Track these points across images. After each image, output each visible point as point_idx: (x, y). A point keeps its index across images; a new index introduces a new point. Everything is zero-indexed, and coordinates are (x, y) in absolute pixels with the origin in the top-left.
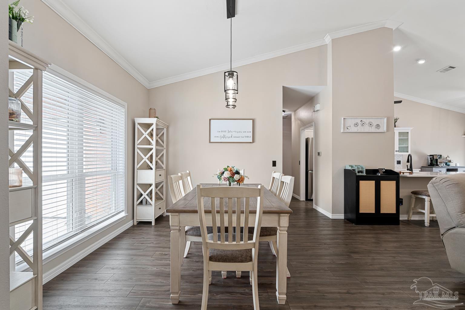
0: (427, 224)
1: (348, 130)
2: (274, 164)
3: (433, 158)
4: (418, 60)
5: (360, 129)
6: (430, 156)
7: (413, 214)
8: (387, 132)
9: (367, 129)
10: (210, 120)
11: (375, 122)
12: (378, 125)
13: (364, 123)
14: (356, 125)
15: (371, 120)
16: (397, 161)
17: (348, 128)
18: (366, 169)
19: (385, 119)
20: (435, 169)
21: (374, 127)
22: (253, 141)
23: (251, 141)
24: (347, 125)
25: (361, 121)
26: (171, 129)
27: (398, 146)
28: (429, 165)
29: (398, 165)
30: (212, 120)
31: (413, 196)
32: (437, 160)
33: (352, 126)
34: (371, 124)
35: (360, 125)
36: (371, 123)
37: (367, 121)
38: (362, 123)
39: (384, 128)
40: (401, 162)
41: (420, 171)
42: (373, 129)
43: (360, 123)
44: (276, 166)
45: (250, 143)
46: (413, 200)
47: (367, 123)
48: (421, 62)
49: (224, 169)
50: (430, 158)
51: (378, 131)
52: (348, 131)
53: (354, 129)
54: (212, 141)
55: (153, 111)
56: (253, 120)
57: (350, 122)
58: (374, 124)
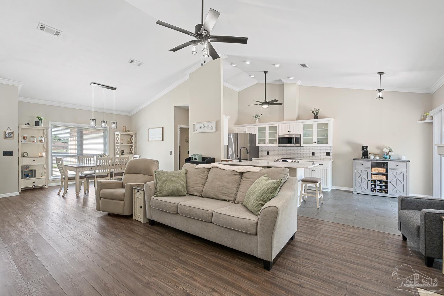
4: (274, 65)
5: (203, 130)
8: (216, 131)
9: (206, 130)
12: (212, 127)
13: (204, 126)
14: (201, 127)
15: (208, 124)
16: (326, 152)
17: (197, 130)
19: (215, 123)
21: (209, 129)
22: (163, 140)
23: (162, 140)
24: (196, 128)
26: (137, 135)
27: (317, 137)
29: (328, 156)
30: (149, 130)
33: (199, 128)
36: (208, 126)
37: (206, 125)
39: (214, 130)
42: (209, 130)
43: (202, 126)
48: (277, 66)
51: (212, 131)
52: (196, 132)
53: (199, 131)
54: (149, 140)
55: (124, 128)
56: (163, 128)
57: (197, 126)
58: (210, 126)
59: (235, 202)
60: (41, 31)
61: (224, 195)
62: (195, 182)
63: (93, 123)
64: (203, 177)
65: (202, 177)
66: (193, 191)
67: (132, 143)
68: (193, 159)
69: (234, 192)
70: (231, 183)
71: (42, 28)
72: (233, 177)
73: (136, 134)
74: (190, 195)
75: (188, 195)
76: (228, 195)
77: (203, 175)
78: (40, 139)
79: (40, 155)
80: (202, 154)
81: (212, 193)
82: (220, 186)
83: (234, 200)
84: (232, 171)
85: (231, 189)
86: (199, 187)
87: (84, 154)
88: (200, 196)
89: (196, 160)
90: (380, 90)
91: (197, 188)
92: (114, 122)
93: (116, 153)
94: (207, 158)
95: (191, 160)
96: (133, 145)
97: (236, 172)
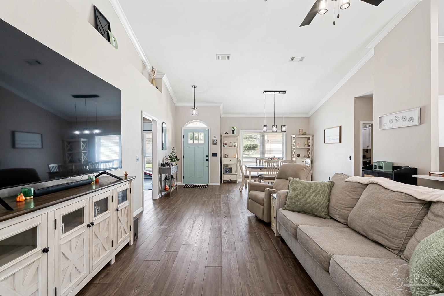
1: (384, 128)
2: (350, 158)
5: (395, 125)
9: (401, 124)
10: (325, 130)
11: (408, 116)
12: (411, 118)
13: (397, 118)
14: (391, 121)
15: (404, 114)
17: (385, 125)
19: (418, 110)
21: (407, 121)
22: (340, 142)
24: (383, 122)
25: (395, 116)
33: (388, 122)
35: (394, 121)
36: (405, 117)
37: (400, 116)
39: (416, 122)
42: (407, 123)
43: (394, 118)
47: (401, 117)
51: (411, 124)
53: (389, 126)
54: (325, 143)
55: (301, 130)
56: (340, 127)
57: (386, 120)
58: (408, 117)
59: (402, 256)
60: (219, 61)
61: (378, 235)
62: (340, 202)
63: (265, 128)
64: (354, 197)
65: (352, 196)
66: (336, 214)
67: (309, 146)
68: (376, 168)
69: (404, 235)
70: (397, 217)
71: (219, 57)
72: (403, 207)
73: (313, 136)
74: (331, 218)
75: (329, 217)
76: (386, 237)
77: (354, 192)
78: (234, 144)
79: (234, 156)
80: (393, 162)
81: (359, 224)
82: (372, 217)
83: (400, 251)
84: (403, 194)
85: (395, 228)
86: (344, 209)
87: (265, 157)
88: (346, 223)
89: (381, 170)
91: (341, 210)
92: (284, 126)
93: (292, 156)
94: (402, 167)
95: (374, 169)
96: (310, 148)
97: (412, 198)
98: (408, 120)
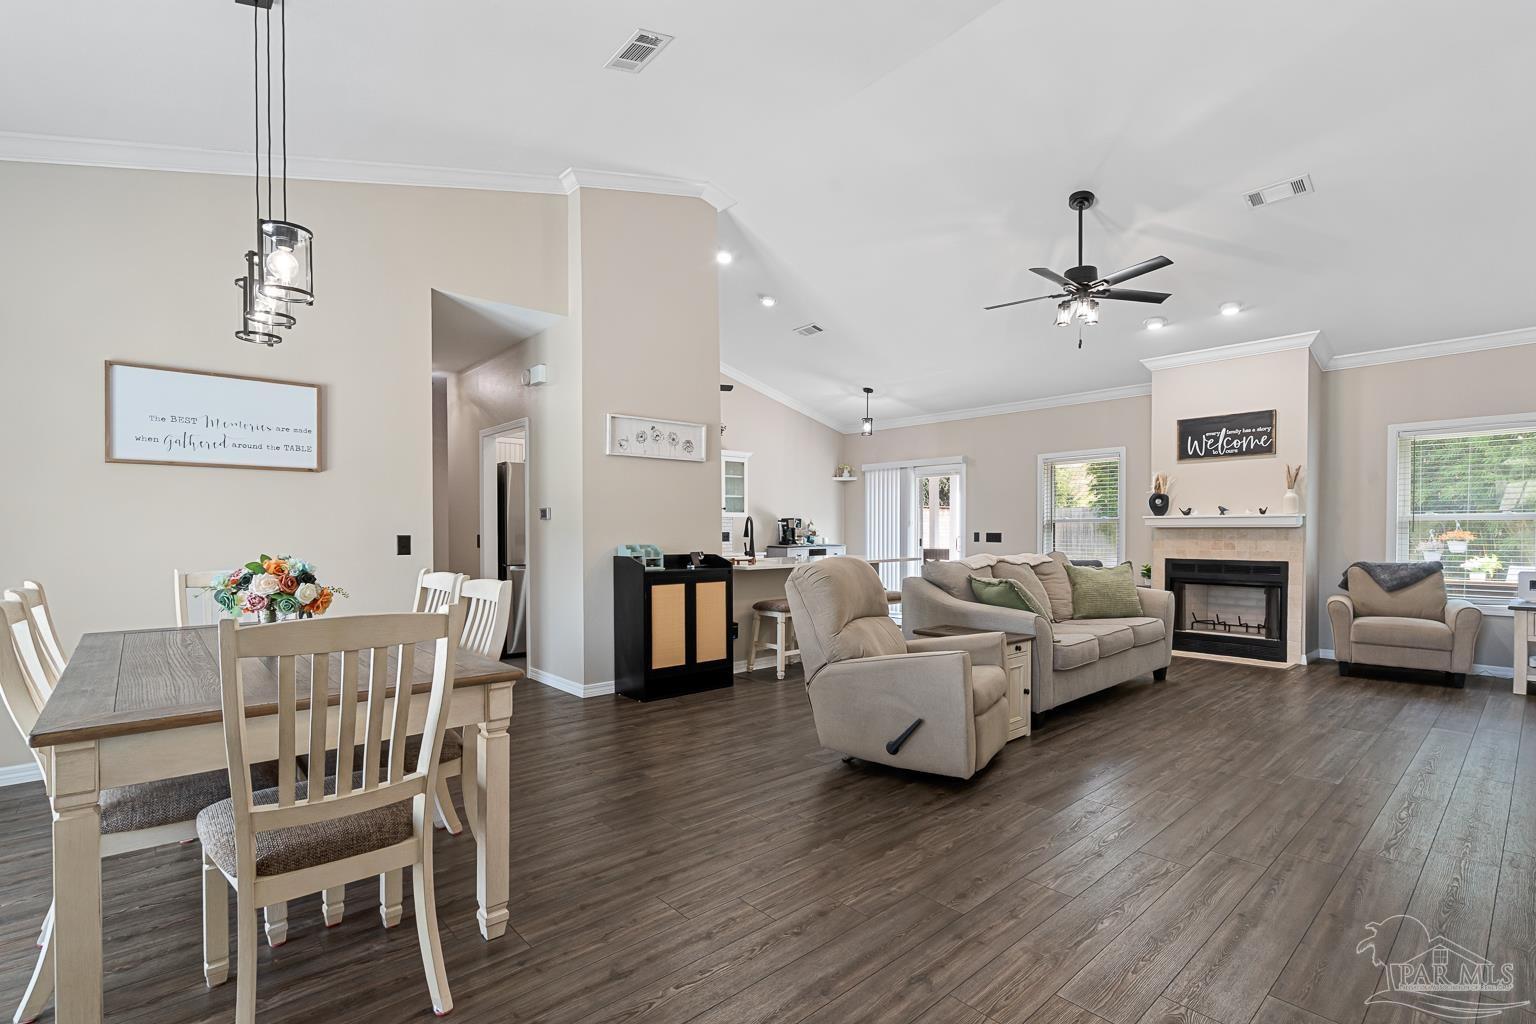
0: (780, 674)
1: (620, 449)
2: (404, 545)
3: (787, 525)
4: (762, 296)
5: (649, 449)
6: (783, 520)
7: (756, 657)
8: (707, 460)
9: (665, 450)
11: (683, 435)
12: (688, 442)
13: (658, 433)
14: (641, 437)
15: (673, 429)
16: (723, 533)
17: (623, 443)
18: (665, 556)
19: (704, 429)
20: (791, 552)
21: (680, 447)
22: (322, 465)
23: (314, 465)
24: (620, 435)
25: (653, 428)
27: (726, 496)
28: (780, 543)
29: (726, 542)
31: (757, 614)
32: (793, 530)
33: (633, 439)
34: (673, 440)
35: (649, 439)
36: (675, 437)
37: (665, 430)
38: (655, 434)
39: (700, 453)
40: (731, 536)
41: (765, 557)
42: (678, 453)
43: (649, 432)
44: (409, 553)
45: (310, 470)
46: (757, 624)
47: (666, 434)
48: (768, 302)
49: (247, 566)
50: (783, 526)
51: (687, 457)
52: (621, 452)
53: (635, 449)
54: (117, 454)
56: (320, 390)
57: (627, 429)
58: (682, 440)
90: (867, 420)
98: (681, 444)
